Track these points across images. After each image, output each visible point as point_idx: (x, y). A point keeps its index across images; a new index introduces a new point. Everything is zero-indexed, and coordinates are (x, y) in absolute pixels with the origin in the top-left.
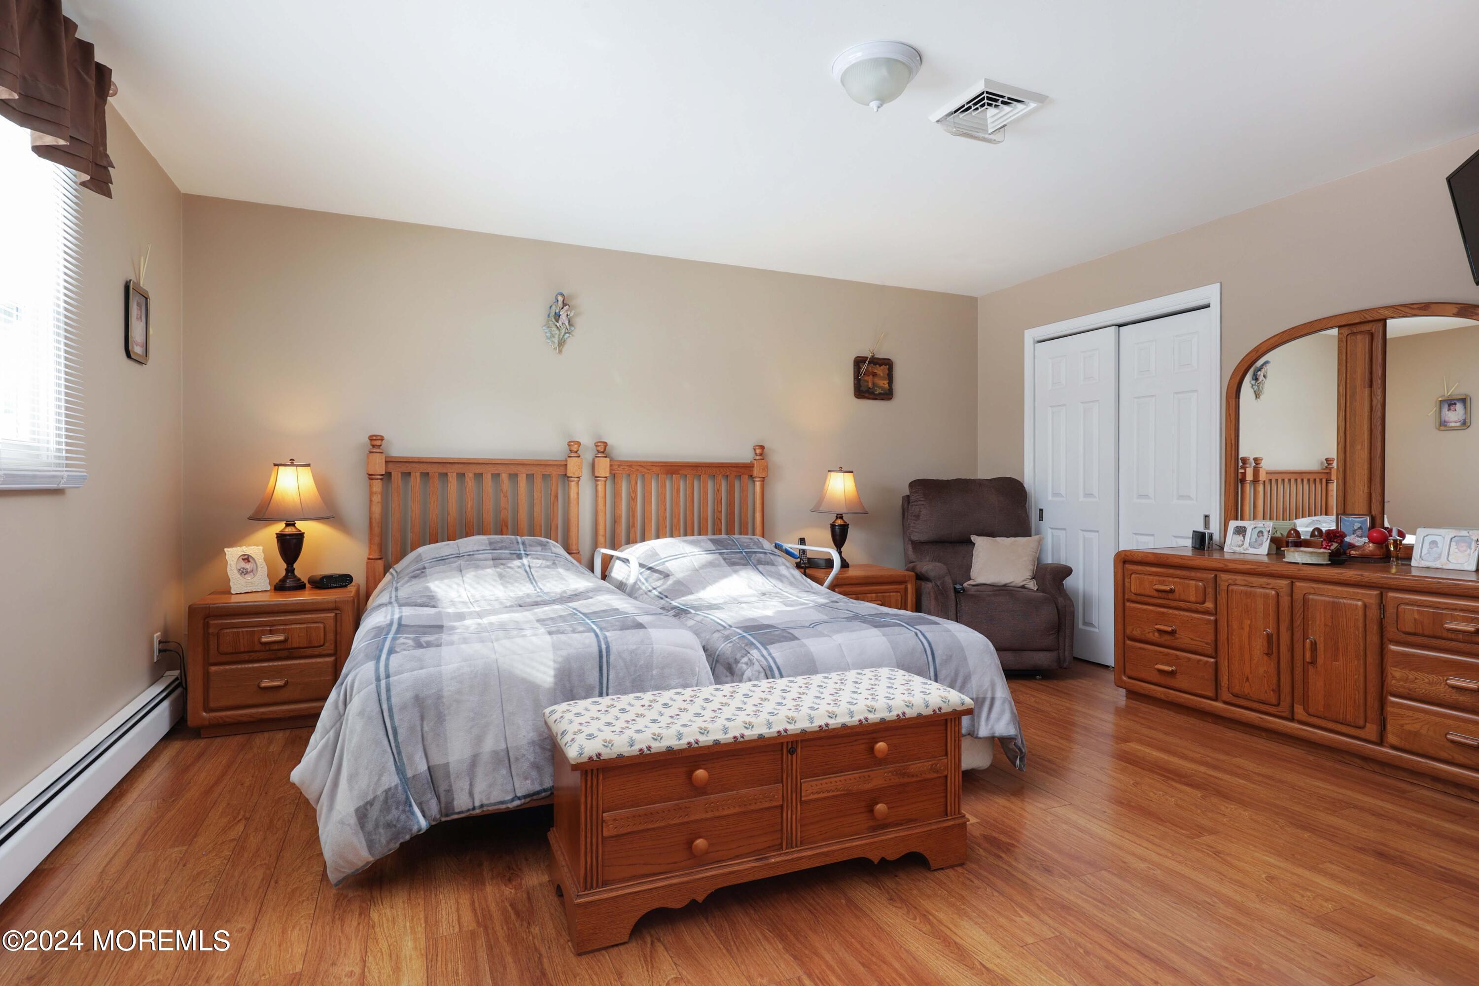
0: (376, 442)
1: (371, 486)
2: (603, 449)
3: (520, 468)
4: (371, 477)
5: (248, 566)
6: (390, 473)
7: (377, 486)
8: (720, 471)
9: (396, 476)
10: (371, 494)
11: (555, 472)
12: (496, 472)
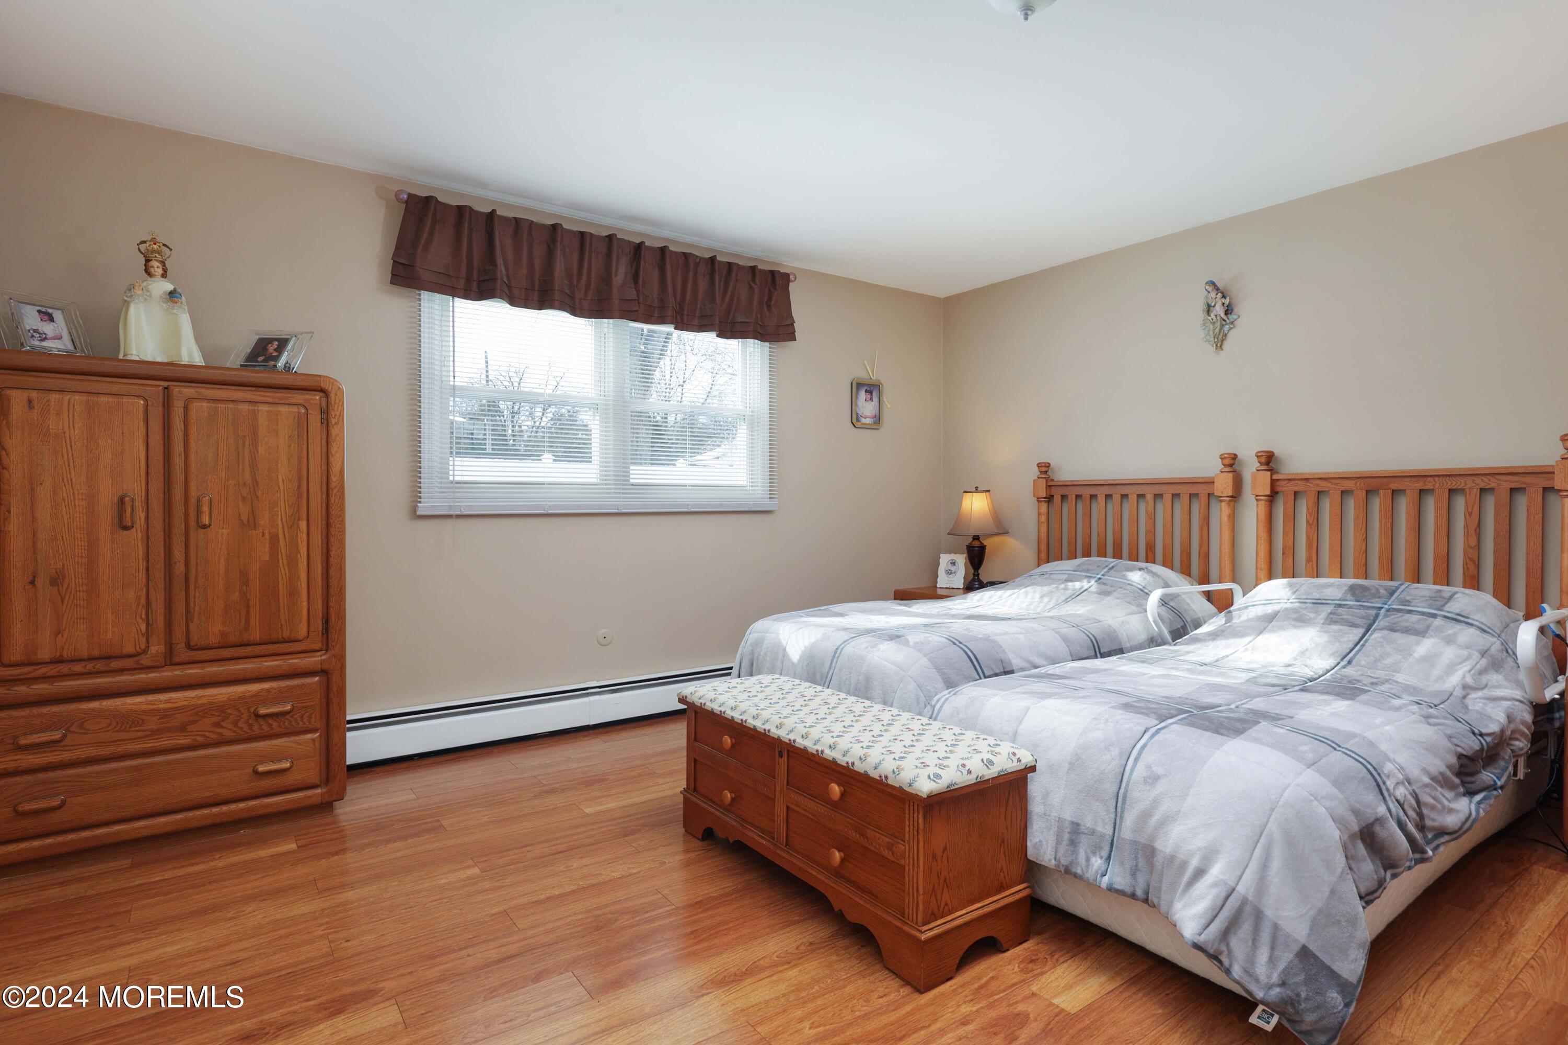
0: (1045, 468)
1: (1039, 508)
2: (1269, 460)
3: (1165, 487)
4: (1039, 500)
5: (953, 569)
6: (1052, 496)
7: (1044, 507)
8: (1473, 481)
9: (1057, 499)
10: (1039, 514)
11: (1203, 490)
12: (1141, 493)
